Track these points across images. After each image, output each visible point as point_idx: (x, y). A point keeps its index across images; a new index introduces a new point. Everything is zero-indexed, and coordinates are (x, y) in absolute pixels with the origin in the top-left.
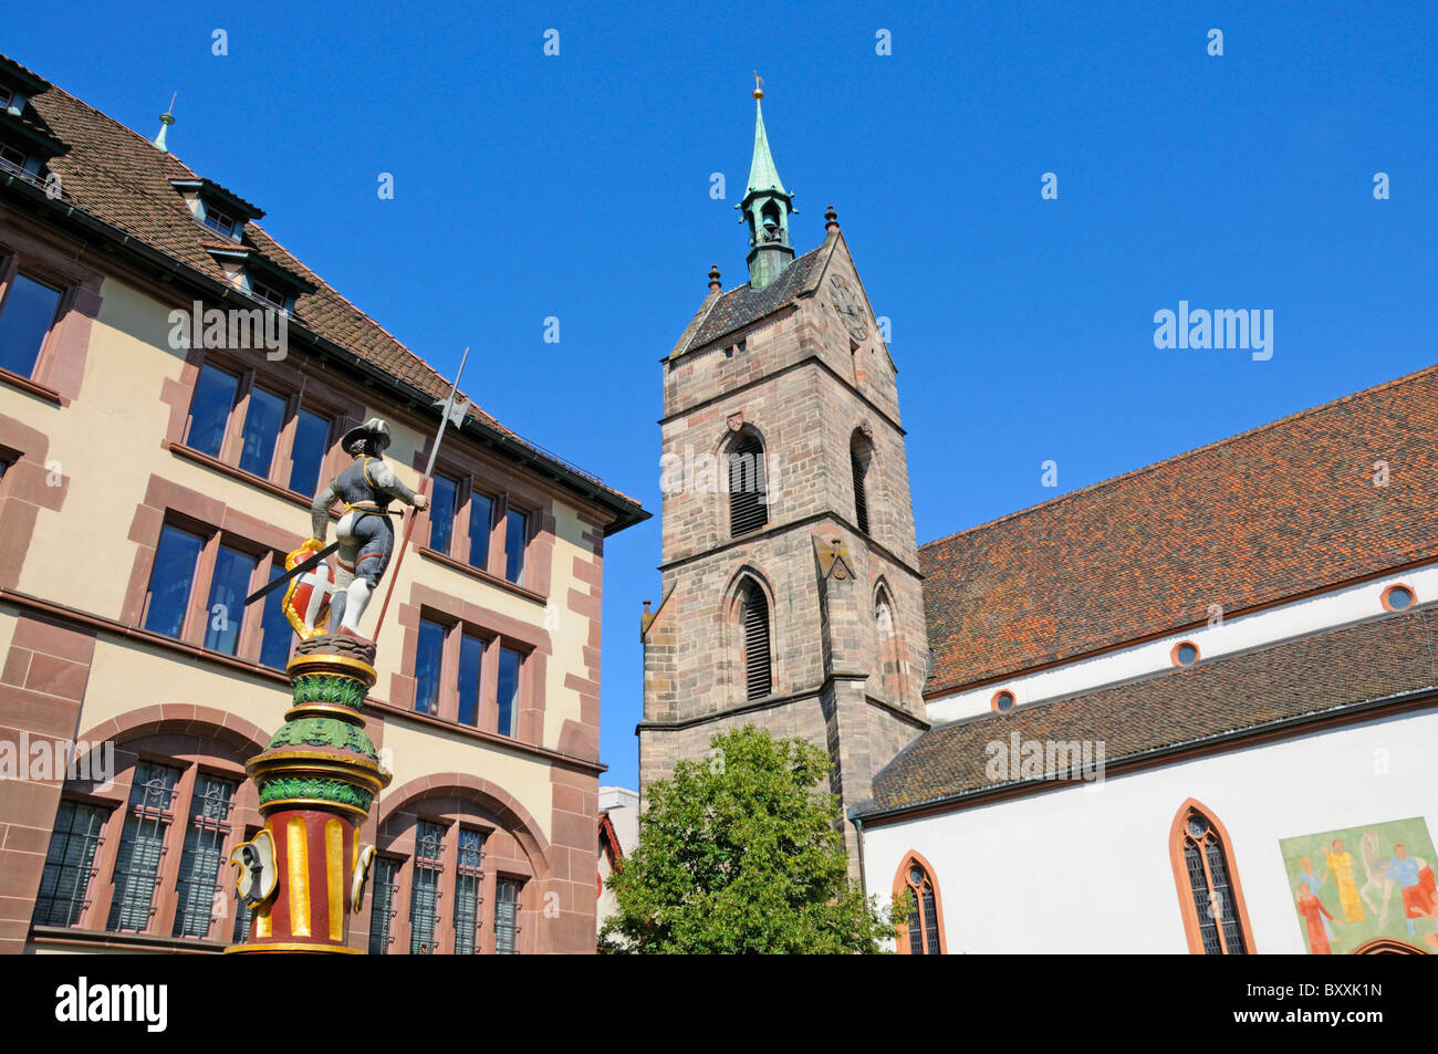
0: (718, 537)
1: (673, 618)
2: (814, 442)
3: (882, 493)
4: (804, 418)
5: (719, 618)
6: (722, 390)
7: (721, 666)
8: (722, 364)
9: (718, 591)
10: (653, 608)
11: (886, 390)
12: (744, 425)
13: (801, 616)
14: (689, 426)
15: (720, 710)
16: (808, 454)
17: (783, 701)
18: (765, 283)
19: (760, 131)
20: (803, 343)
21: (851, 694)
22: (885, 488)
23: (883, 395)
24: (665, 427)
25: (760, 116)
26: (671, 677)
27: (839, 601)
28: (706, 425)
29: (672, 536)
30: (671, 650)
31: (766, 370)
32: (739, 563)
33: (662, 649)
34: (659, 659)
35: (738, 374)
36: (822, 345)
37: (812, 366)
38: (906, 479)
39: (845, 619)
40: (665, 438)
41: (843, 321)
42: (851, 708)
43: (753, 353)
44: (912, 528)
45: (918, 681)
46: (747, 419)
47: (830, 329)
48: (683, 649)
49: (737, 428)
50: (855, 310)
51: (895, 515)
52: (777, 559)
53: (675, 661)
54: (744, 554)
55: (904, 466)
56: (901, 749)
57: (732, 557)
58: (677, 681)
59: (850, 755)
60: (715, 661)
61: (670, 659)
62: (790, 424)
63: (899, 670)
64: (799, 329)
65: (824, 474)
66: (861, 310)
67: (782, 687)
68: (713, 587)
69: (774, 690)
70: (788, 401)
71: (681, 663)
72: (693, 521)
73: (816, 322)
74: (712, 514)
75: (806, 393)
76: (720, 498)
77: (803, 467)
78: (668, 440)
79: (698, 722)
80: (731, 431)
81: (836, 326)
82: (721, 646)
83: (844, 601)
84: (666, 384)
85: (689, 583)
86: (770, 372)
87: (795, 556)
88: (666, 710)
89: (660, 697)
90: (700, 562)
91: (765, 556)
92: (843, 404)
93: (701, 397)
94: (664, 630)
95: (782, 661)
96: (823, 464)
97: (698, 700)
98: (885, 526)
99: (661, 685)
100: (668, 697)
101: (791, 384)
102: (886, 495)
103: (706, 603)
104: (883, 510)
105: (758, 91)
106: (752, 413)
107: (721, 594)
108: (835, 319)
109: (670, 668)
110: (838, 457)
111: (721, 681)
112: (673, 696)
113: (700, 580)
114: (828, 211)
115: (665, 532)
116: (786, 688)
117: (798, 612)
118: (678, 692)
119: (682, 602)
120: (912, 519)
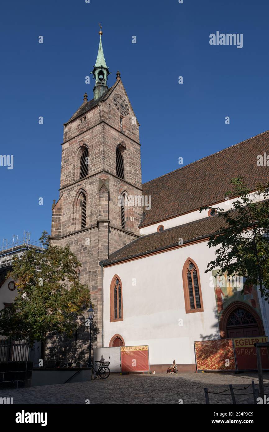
0: (75, 180)
1: (61, 205)
2: (101, 149)
3: (129, 164)
4: (99, 141)
5: (73, 205)
6: (78, 133)
7: (73, 219)
8: (79, 125)
9: (73, 196)
10: (56, 202)
11: (134, 131)
12: (84, 144)
13: (94, 203)
14: (69, 145)
15: (72, 232)
16: (99, 153)
17: (88, 229)
18: (97, 98)
19: (101, 46)
20: (101, 117)
21: (104, 227)
22: (130, 163)
23: (133, 133)
24: (63, 146)
25: (101, 41)
26: (60, 223)
27: (103, 198)
28: (74, 145)
29: (63, 180)
30: (60, 215)
31: (90, 126)
32: (79, 187)
33: (57, 215)
34: (56, 218)
35: (83, 128)
36: (107, 117)
37: (102, 124)
38: (139, 160)
39: (104, 204)
40: (63, 149)
41: (118, 109)
42: (103, 231)
43: (87, 121)
44: (141, 175)
45: (137, 223)
46: (85, 142)
47: (112, 112)
48: (64, 214)
49: (82, 145)
50: (124, 106)
51: (133, 171)
52: (89, 186)
53: (61, 218)
54: (81, 185)
55: (139, 155)
56: (127, 244)
57: (78, 186)
58: (62, 225)
59: (102, 246)
60: (72, 218)
61: (60, 218)
62: (95, 143)
63: (130, 220)
64: (100, 113)
65: (103, 159)
66: (127, 105)
67: (88, 225)
68: (72, 195)
69: (86, 226)
70: (96, 136)
71: (63, 219)
72: (69, 175)
73: (106, 110)
74: (74, 173)
75: (100, 133)
76: (77, 168)
77: (98, 157)
78: (64, 150)
79: (66, 236)
80: (80, 146)
81: (115, 111)
82: (73, 213)
83: (104, 198)
84: (64, 132)
85: (66, 194)
86: (91, 127)
87: (94, 185)
88: (57, 233)
89: (56, 229)
90: (70, 187)
91: (86, 185)
92: (114, 136)
93: (73, 136)
94: (58, 209)
95: (89, 217)
96: (103, 156)
97: (66, 230)
98: (129, 175)
99: (57, 226)
100: (58, 229)
101: (97, 131)
102: (130, 165)
103: (70, 200)
104: (129, 170)
105: (101, 32)
106: (86, 141)
107: (74, 197)
108: (114, 109)
109: (60, 220)
110: (110, 153)
111: (73, 224)
112: (60, 229)
113: (69, 193)
114: (117, 73)
115: (61, 179)
116: (89, 226)
117: (94, 202)
118: (61, 228)
119: (64, 200)
120: (140, 172)
